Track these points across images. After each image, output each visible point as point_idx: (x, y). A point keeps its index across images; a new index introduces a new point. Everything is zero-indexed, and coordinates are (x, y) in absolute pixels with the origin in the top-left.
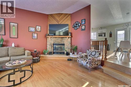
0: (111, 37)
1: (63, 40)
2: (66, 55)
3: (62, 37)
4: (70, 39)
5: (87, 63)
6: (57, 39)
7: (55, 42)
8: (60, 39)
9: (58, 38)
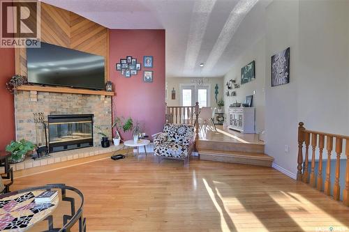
0: (175, 99)
1: (89, 104)
2: (103, 146)
3: (83, 94)
4: (110, 99)
5: (183, 150)
6: (64, 97)
7: (60, 110)
8: (78, 99)
9: (68, 95)
